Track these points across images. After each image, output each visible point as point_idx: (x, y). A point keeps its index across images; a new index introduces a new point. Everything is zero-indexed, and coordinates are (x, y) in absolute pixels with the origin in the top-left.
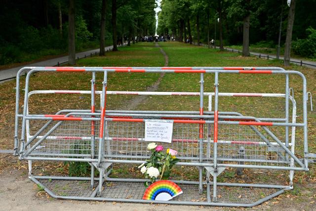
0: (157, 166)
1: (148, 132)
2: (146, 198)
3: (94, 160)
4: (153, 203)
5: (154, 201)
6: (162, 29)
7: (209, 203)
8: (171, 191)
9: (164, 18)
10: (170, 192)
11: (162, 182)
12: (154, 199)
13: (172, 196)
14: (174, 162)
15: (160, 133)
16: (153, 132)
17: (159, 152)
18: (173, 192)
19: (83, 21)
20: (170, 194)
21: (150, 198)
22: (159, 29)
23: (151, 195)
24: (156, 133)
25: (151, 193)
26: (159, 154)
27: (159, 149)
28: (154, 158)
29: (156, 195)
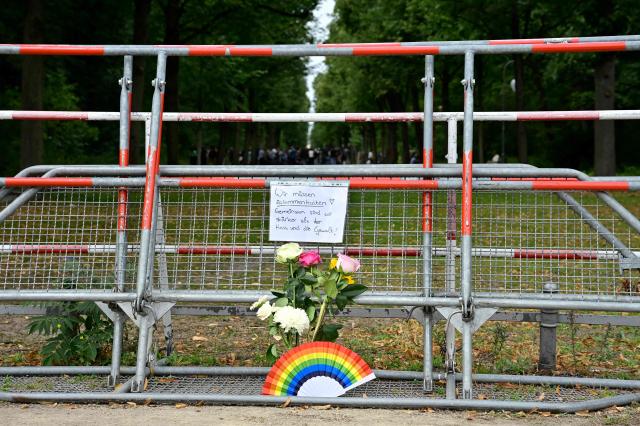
0: (304, 304)
1: (280, 216)
2: (271, 391)
3: (125, 295)
4: (291, 405)
5: (293, 399)
6: (328, 130)
7: (450, 401)
8: (343, 371)
9: (334, 92)
10: (339, 376)
11: (316, 346)
12: (295, 394)
13: (344, 386)
14: (350, 294)
15: (311, 218)
16: (292, 216)
17: (308, 270)
18: (349, 376)
19: (65, 87)
20: (340, 381)
21: (283, 390)
22: (320, 131)
23: (286, 382)
24: (302, 216)
25: (284, 376)
26: (308, 273)
27: (309, 260)
28: (296, 283)
29: (301, 384)
